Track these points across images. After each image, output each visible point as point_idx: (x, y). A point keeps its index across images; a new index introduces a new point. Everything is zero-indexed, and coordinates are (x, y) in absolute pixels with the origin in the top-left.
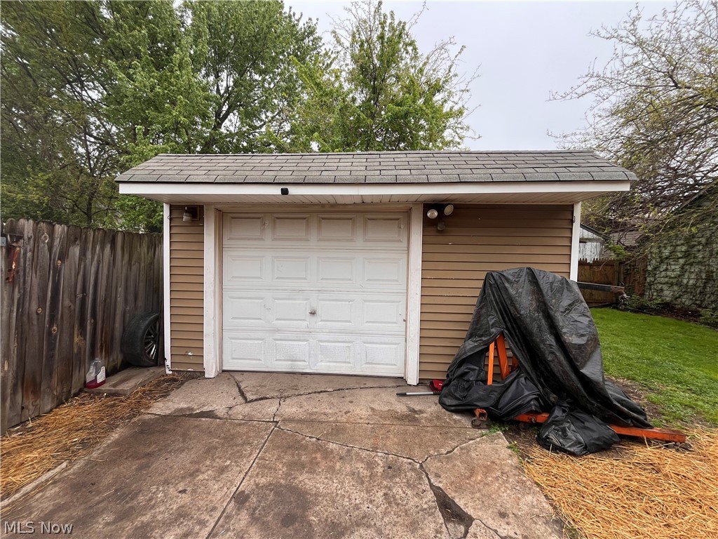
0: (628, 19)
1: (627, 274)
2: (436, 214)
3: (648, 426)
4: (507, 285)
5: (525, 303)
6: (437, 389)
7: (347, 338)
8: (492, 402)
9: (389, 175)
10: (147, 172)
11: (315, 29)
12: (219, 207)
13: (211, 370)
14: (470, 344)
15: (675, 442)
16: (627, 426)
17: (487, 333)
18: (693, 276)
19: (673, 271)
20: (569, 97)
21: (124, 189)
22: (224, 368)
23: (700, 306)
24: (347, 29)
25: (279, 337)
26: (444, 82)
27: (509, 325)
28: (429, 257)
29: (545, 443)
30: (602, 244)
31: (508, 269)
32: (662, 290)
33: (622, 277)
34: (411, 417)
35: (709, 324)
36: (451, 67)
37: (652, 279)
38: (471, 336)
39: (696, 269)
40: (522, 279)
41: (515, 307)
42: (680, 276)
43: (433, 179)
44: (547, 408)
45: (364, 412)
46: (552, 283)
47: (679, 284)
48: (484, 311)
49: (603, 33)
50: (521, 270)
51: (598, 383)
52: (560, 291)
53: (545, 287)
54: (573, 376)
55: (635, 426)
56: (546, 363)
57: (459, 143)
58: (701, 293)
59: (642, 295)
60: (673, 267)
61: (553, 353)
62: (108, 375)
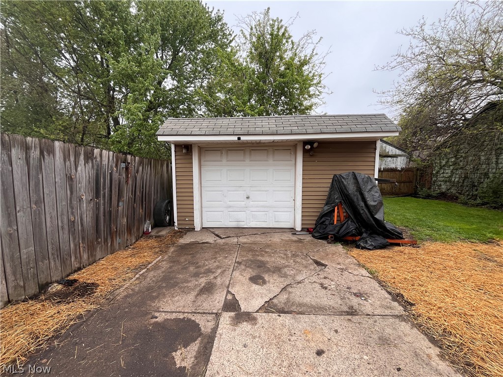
0: (418, 25)
1: (422, 176)
2: (310, 147)
3: (402, 238)
4: (343, 180)
5: (351, 188)
6: (310, 231)
7: (266, 209)
8: (336, 231)
9: (288, 129)
10: (170, 130)
11: (222, 18)
12: (200, 145)
13: (198, 227)
14: (326, 208)
15: (414, 244)
16: (393, 239)
17: (334, 202)
18: (457, 176)
19: (447, 173)
20: (386, 68)
21: (160, 139)
22: (203, 227)
23: (460, 194)
24: (247, 23)
25: (231, 210)
26: (309, 59)
27: (344, 198)
28: (306, 168)
29: (358, 247)
30: (407, 158)
31: (344, 173)
32: (441, 185)
33: (418, 178)
34: (300, 241)
35: (463, 203)
36: (313, 50)
37: (435, 179)
38: (327, 204)
39: (459, 172)
40: (350, 177)
41: (347, 190)
42: (450, 176)
43: (309, 131)
44: (360, 234)
45: (278, 240)
46: (364, 179)
47: (450, 181)
48: (333, 192)
49: (404, 32)
50: (350, 173)
51: (381, 221)
52: (367, 182)
53: (360, 180)
54: (371, 219)
55: (397, 239)
56: (360, 214)
57: (319, 95)
58: (461, 186)
59: (429, 188)
60: (447, 171)
61: (363, 210)
62: (152, 229)
